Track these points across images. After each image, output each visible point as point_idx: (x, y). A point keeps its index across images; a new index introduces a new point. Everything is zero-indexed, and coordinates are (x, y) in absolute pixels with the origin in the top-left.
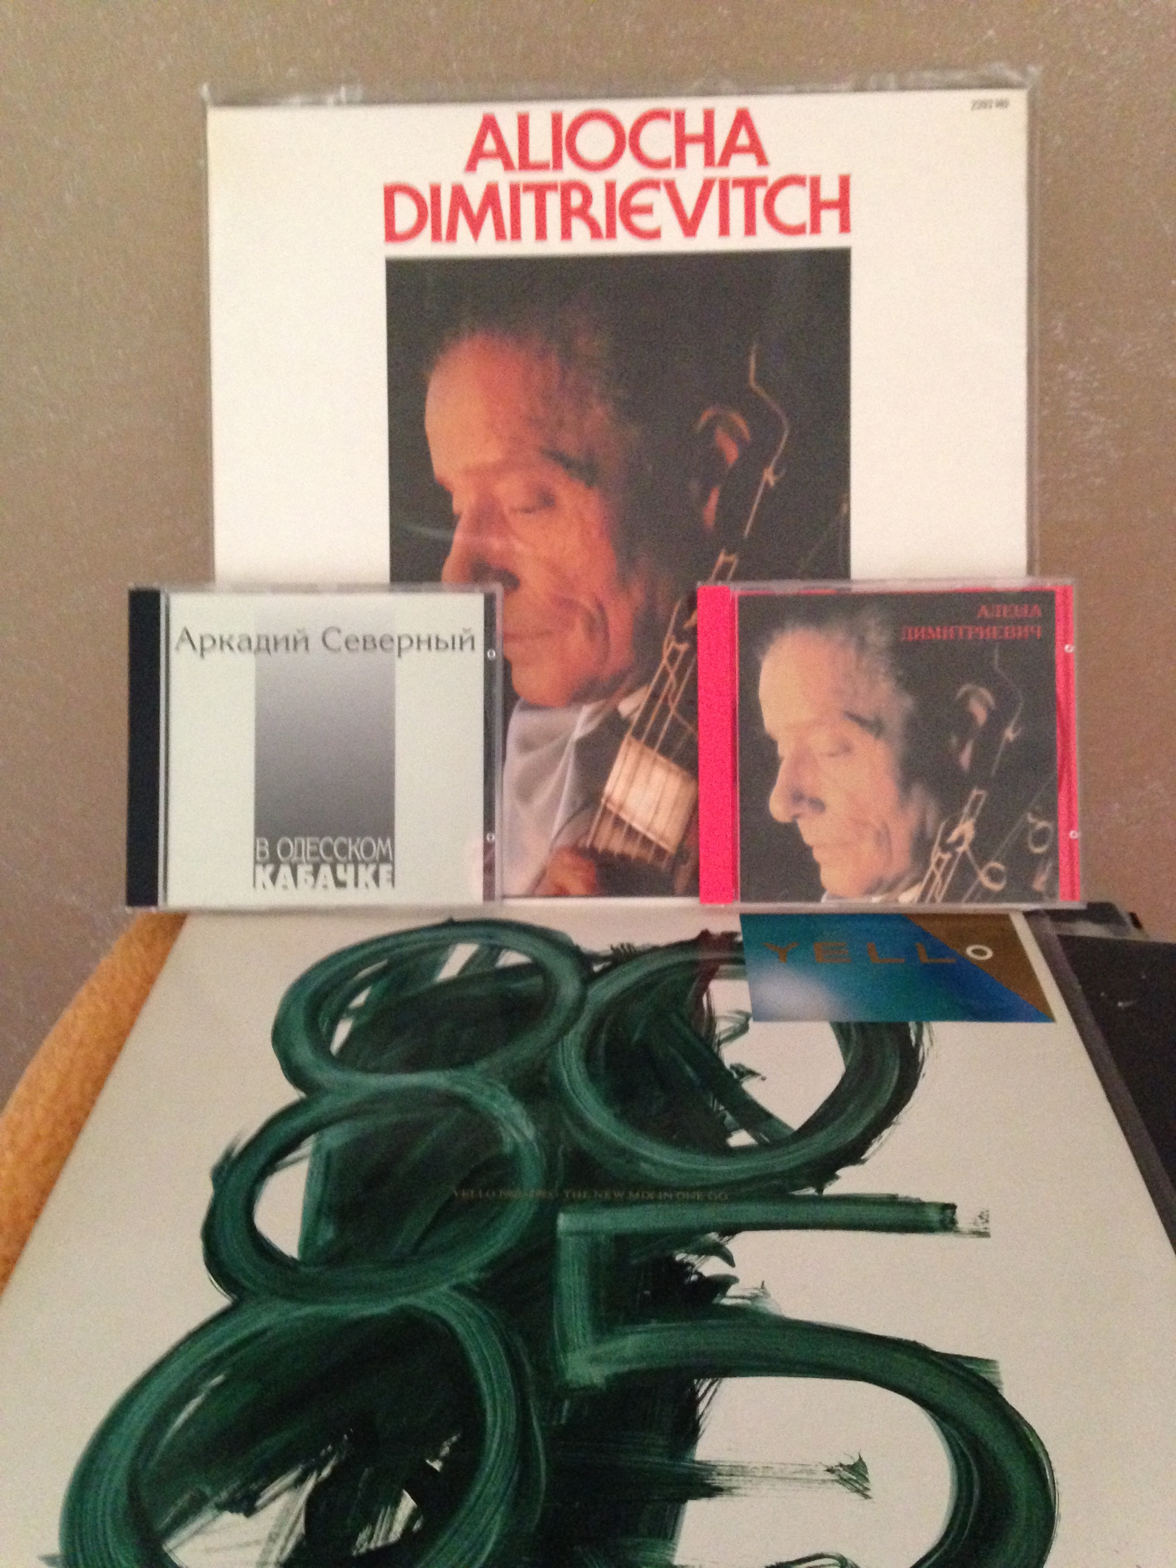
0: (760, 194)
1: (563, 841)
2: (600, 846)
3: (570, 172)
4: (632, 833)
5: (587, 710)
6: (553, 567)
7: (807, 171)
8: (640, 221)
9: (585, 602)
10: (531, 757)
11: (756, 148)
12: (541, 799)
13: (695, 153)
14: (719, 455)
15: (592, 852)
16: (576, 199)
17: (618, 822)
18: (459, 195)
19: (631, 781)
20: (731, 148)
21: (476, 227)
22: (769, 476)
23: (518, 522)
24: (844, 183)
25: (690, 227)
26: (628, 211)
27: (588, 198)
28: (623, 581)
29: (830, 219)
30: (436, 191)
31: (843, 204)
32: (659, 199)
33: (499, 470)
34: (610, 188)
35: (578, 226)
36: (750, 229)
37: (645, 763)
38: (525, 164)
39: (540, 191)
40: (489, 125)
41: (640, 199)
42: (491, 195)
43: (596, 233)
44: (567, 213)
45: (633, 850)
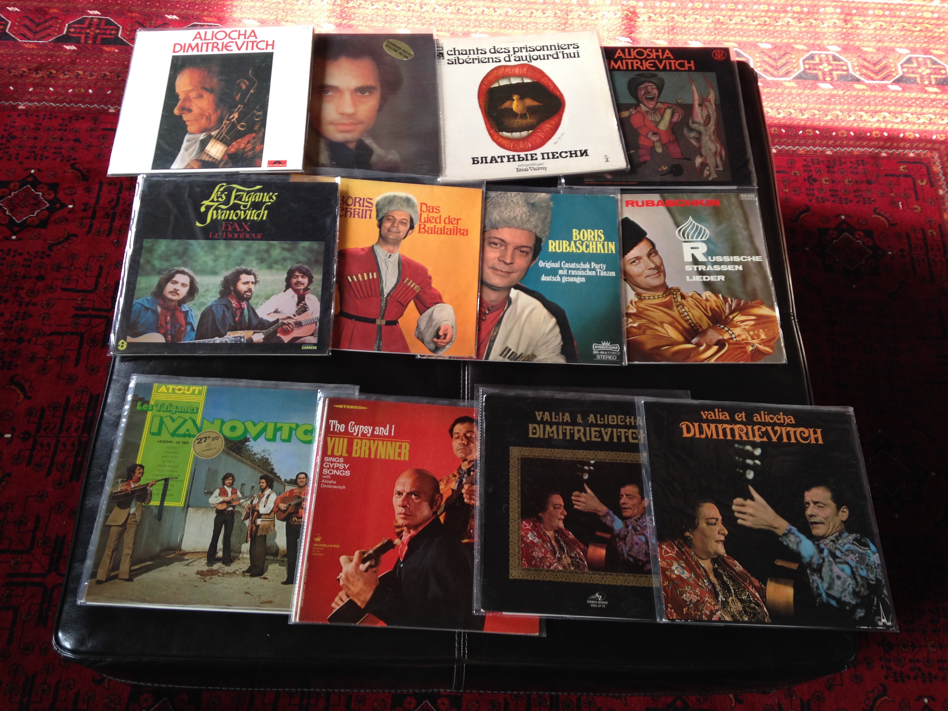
0: (255, 43)
1: (194, 158)
2: (203, 159)
3: (215, 40)
4: (211, 157)
5: (204, 134)
6: (200, 108)
7: (266, 40)
8: (228, 48)
9: (207, 115)
10: (189, 143)
11: (255, 36)
12: (190, 151)
13: (242, 37)
14: (241, 88)
15: (201, 160)
16: (215, 45)
17: (208, 154)
18: (190, 45)
19: (212, 147)
20: (250, 36)
21: (193, 49)
22: (252, 91)
23: (194, 100)
24: (274, 41)
25: (239, 49)
26: (226, 46)
27: (218, 44)
28: (216, 110)
29: (270, 48)
30: (185, 44)
31: (273, 45)
32: (234, 45)
33: (190, 91)
34: (223, 43)
35: (215, 49)
36: (252, 49)
37: (216, 144)
38: (205, 39)
39: (208, 44)
40: (199, 33)
41: (229, 45)
42: (197, 45)
43: (219, 50)
44: (213, 47)
45: (210, 160)
